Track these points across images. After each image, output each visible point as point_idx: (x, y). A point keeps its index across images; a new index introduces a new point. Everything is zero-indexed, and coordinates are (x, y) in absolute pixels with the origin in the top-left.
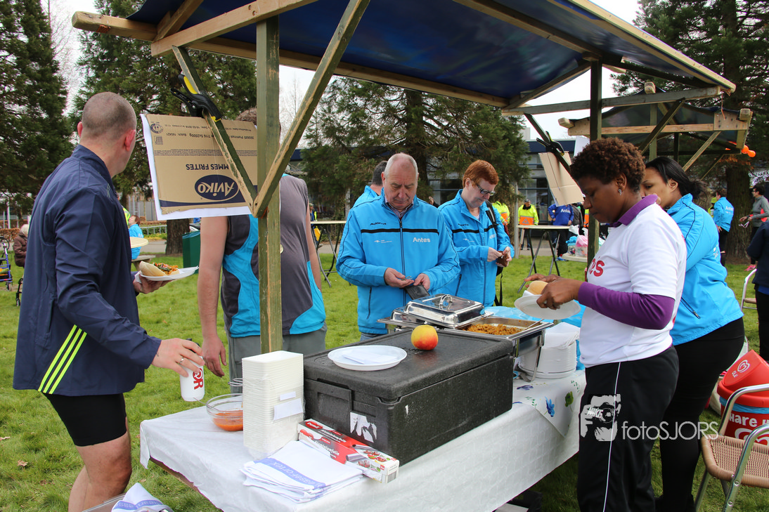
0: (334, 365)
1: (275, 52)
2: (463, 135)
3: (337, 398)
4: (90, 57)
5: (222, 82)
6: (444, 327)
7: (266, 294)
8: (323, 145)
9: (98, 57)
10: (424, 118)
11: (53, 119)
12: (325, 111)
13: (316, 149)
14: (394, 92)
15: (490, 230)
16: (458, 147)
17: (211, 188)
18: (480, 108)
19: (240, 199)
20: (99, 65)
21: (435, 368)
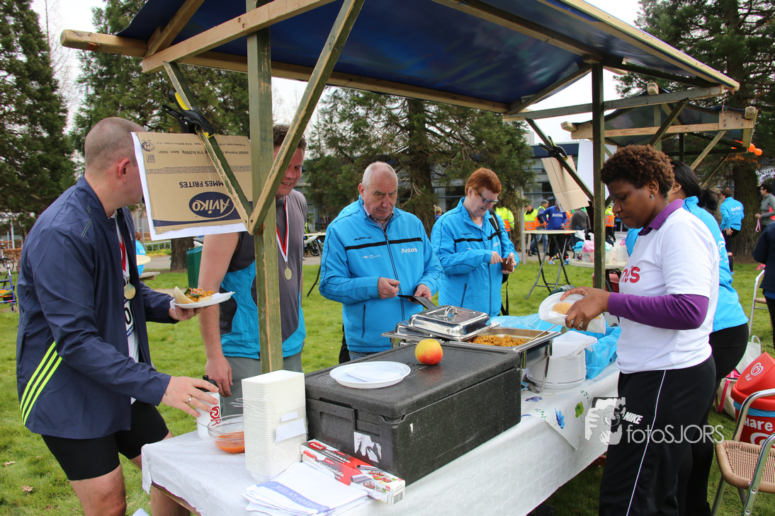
0: (336, 384)
1: (267, 64)
2: (466, 142)
3: (340, 418)
4: (89, 74)
5: (222, 95)
6: (449, 340)
7: (265, 312)
8: (326, 155)
9: (97, 74)
10: (426, 126)
11: (54, 138)
12: (326, 121)
13: (318, 159)
14: (395, 101)
15: (494, 238)
16: (461, 154)
17: (206, 206)
18: (482, 113)
19: (235, 216)
20: (98, 82)
21: (439, 384)
